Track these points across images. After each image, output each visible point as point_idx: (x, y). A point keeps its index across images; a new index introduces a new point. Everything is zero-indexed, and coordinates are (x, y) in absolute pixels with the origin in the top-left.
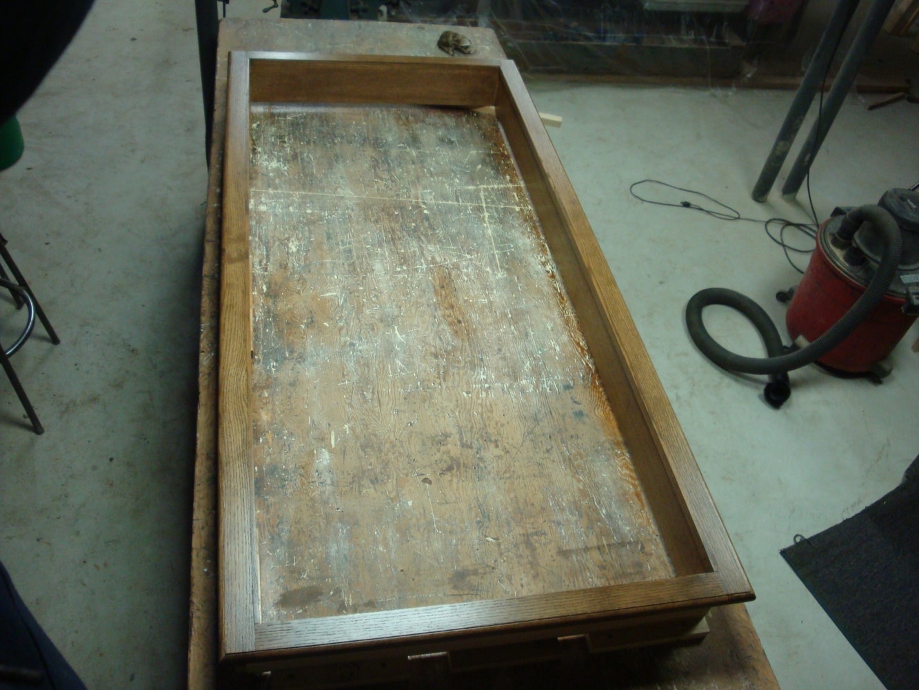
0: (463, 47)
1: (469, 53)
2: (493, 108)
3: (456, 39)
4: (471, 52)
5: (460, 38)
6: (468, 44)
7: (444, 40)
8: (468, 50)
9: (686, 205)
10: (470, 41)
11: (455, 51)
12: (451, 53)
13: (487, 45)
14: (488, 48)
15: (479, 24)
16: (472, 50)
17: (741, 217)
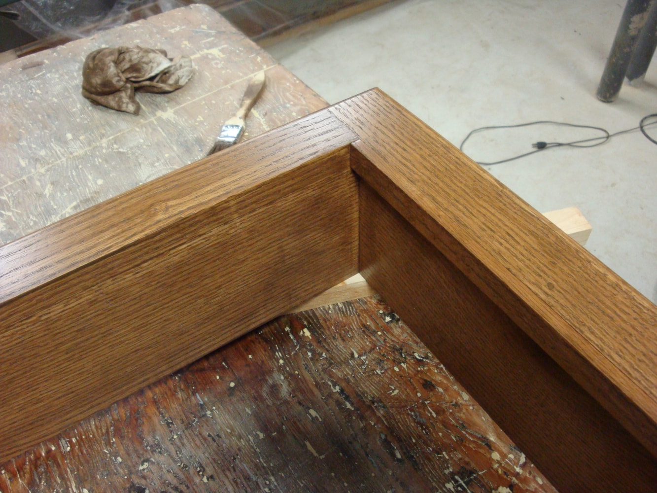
0: (152, 79)
1: (178, 88)
2: (357, 280)
3: (127, 65)
4: (182, 82)
5: (135, 57)
6: (165, 64)
7: (97, 80)
8: (171, 81)
9: (541, 146)
10: (164, 53)
11: (138, 97)
12: (131, 108)
13: (212, 46)
14: (215, 52)
15: (162, 8)
16: (182, 76)
17: (611, 133)
